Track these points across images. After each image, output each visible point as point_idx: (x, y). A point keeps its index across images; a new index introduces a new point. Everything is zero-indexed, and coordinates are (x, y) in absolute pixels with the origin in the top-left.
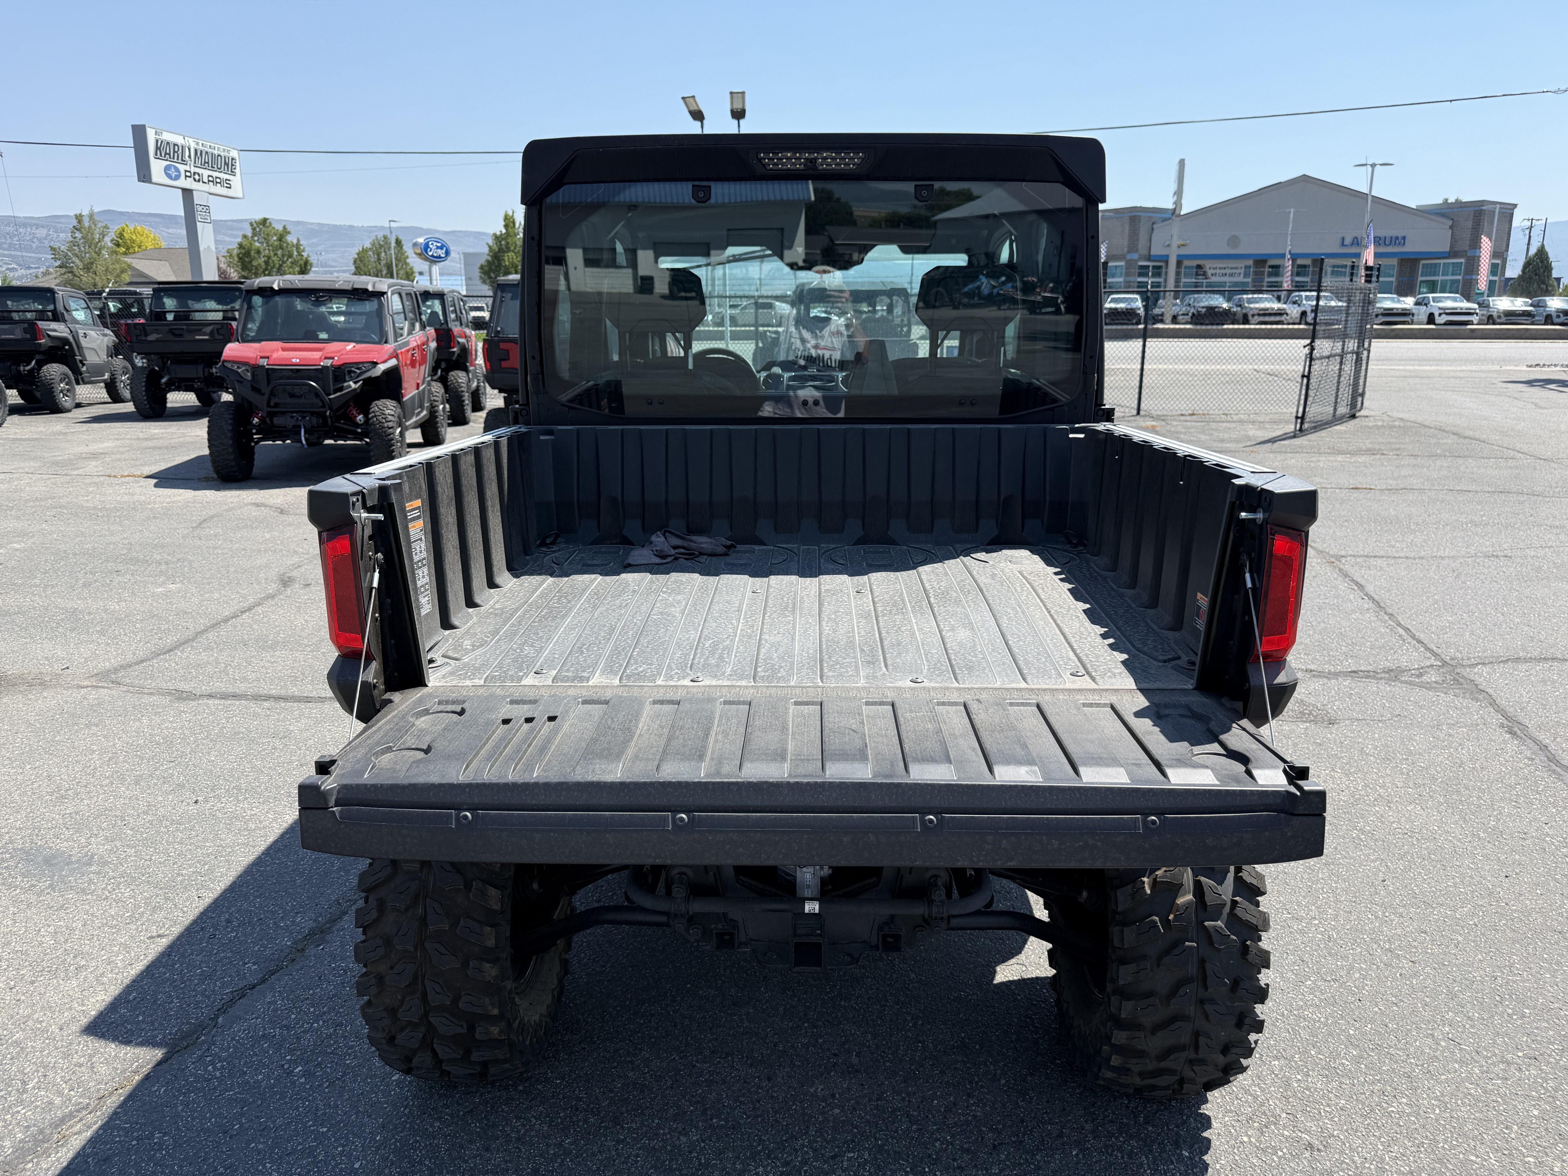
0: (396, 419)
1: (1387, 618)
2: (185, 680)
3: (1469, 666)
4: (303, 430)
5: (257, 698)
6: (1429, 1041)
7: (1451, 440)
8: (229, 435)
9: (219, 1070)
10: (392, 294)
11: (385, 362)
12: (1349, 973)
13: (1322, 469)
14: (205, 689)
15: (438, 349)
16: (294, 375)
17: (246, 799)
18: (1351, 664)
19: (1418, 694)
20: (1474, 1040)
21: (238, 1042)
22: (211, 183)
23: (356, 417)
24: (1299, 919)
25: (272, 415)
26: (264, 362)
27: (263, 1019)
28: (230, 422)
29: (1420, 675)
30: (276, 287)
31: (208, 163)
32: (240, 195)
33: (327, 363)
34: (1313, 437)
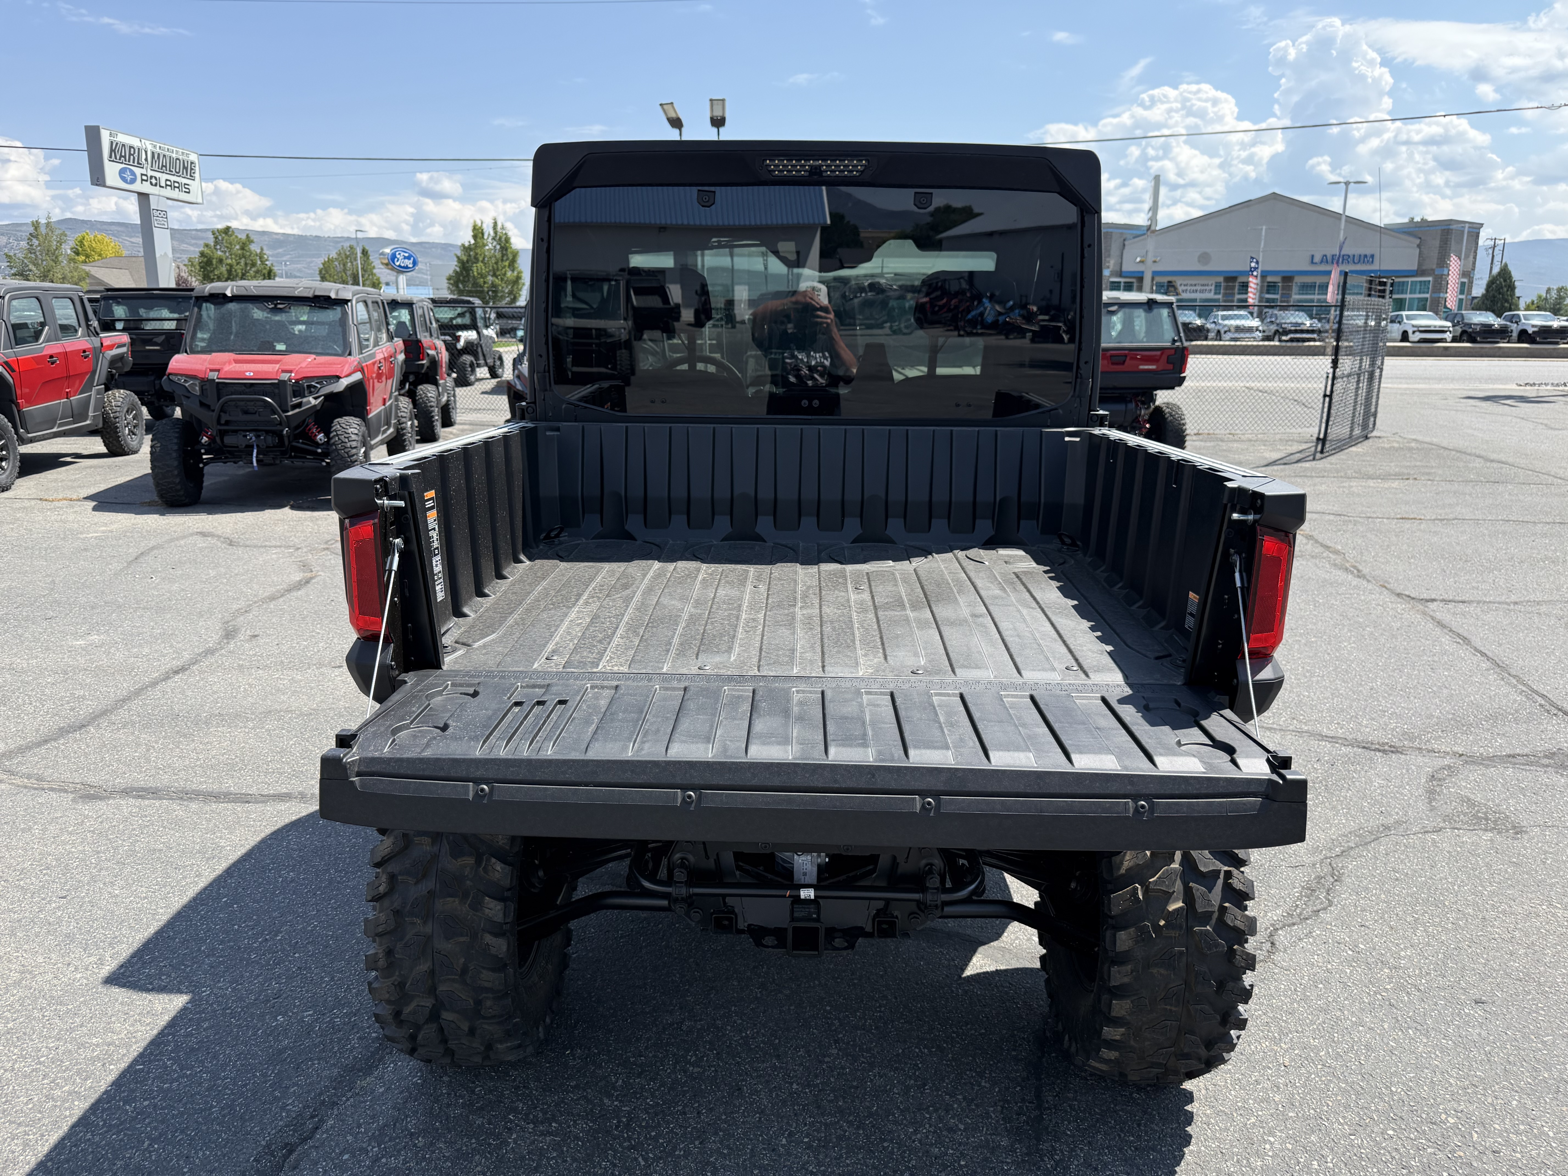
0: (360, 438)
2: (96, 768)
4: (255, 451)
5: (183, 796)
8: (174, 455)
10: (357, 302)
11: (347, 376)
13: (1358, 495)
14: (119, 782)
15: (406, 361)
16: (247, 390)
18: (1500, 746)
22: (169, 188)
23: (316, 436)
25: (222, 434)
26: (213, 375)
28: (175, 441)
30: (229, 293)
31: (166, 167)
32: (200, 200)
33: (285, 377)
34: (1333, 459)
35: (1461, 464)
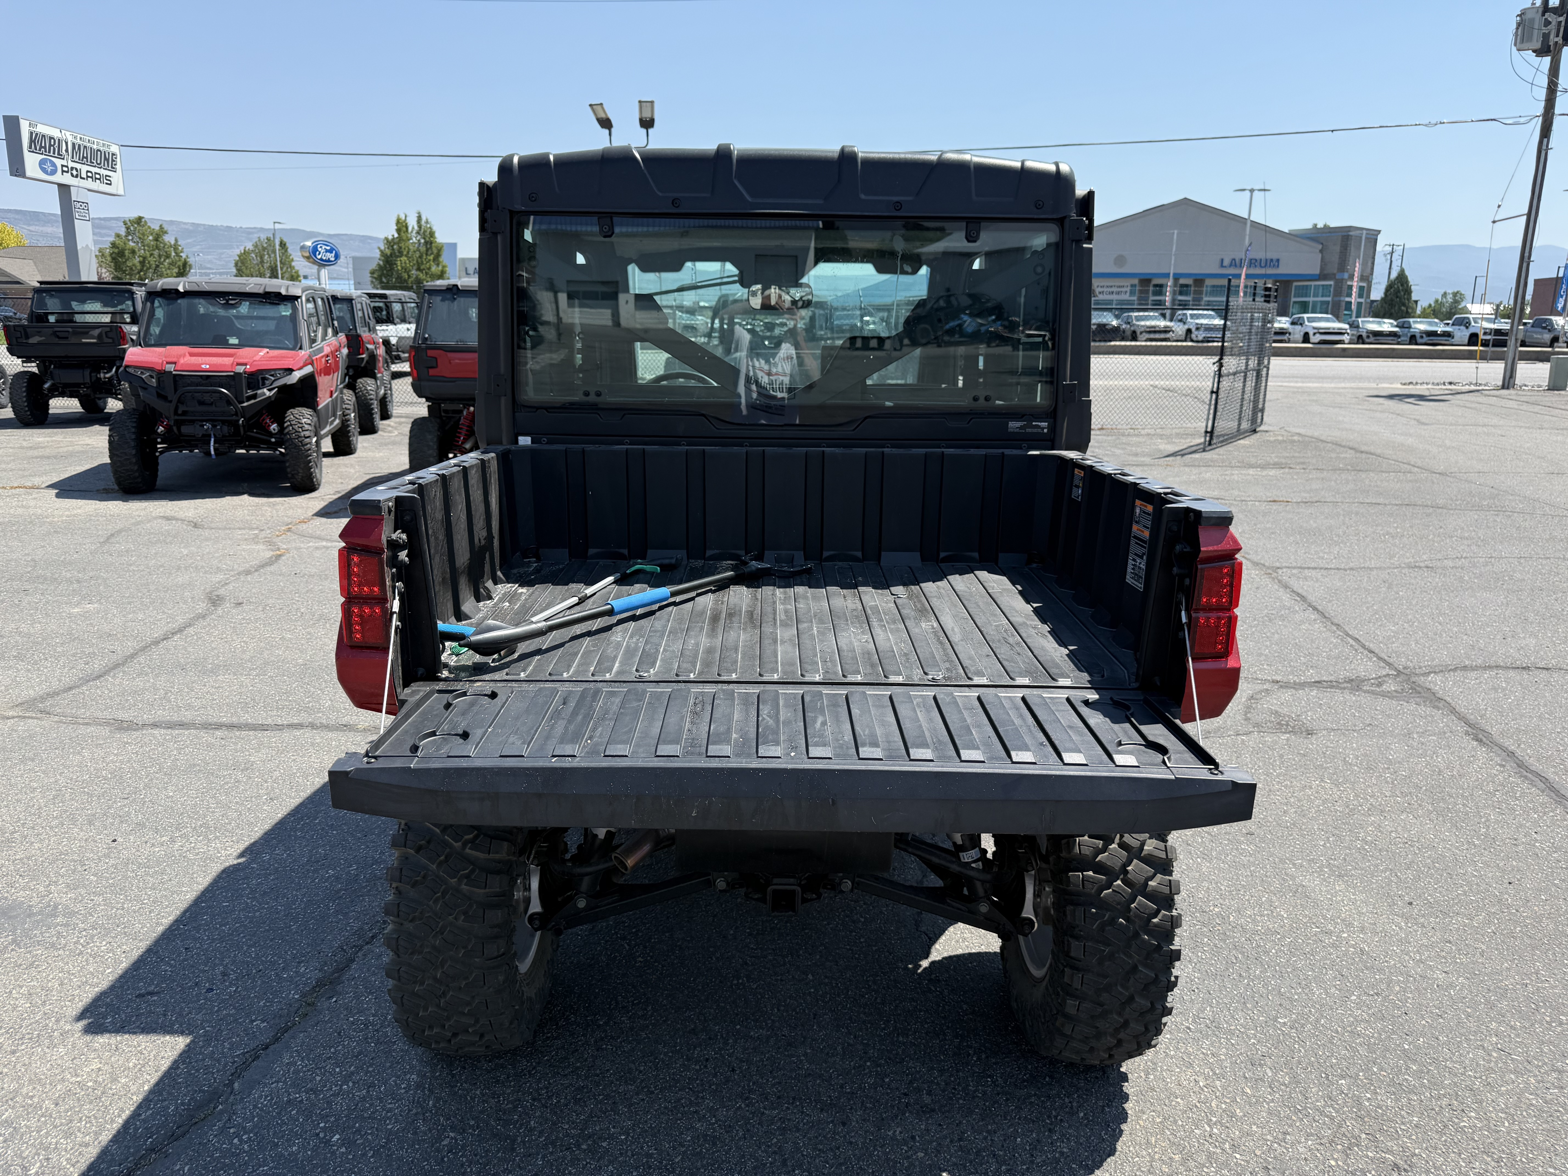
0: (312, 428)
1: (1335, 628)
2: (123, 708)
3: (1423, 675)
4: (213, 440)
5: (207, 726)
6: (1481, 1052)
7: (1349, 454)
8: (133, 444)
9: (246, 1142)
10: (306, 298)
11: (299, 369)
12: (1389, 986)
13: (1237, 482)
14: (146, 717)
15: (349, 355)
16: (204, 382)
18: (1311, 675)
19: (1383, 704)
20: (1522, 1049)
21: (261, 1109)
22: (90, 179)
23: (270, 426)
24: (1329, 933)
25: (179, 423)
26: (170, 368)
27: (285, 1082)
28: (133, 430)
29: (1380, 685)
30: (181, 289)
31: (87, 158)
32: (121, 192)
33: (240, 369)
34: (1221, 451)
35: (1333, 455)
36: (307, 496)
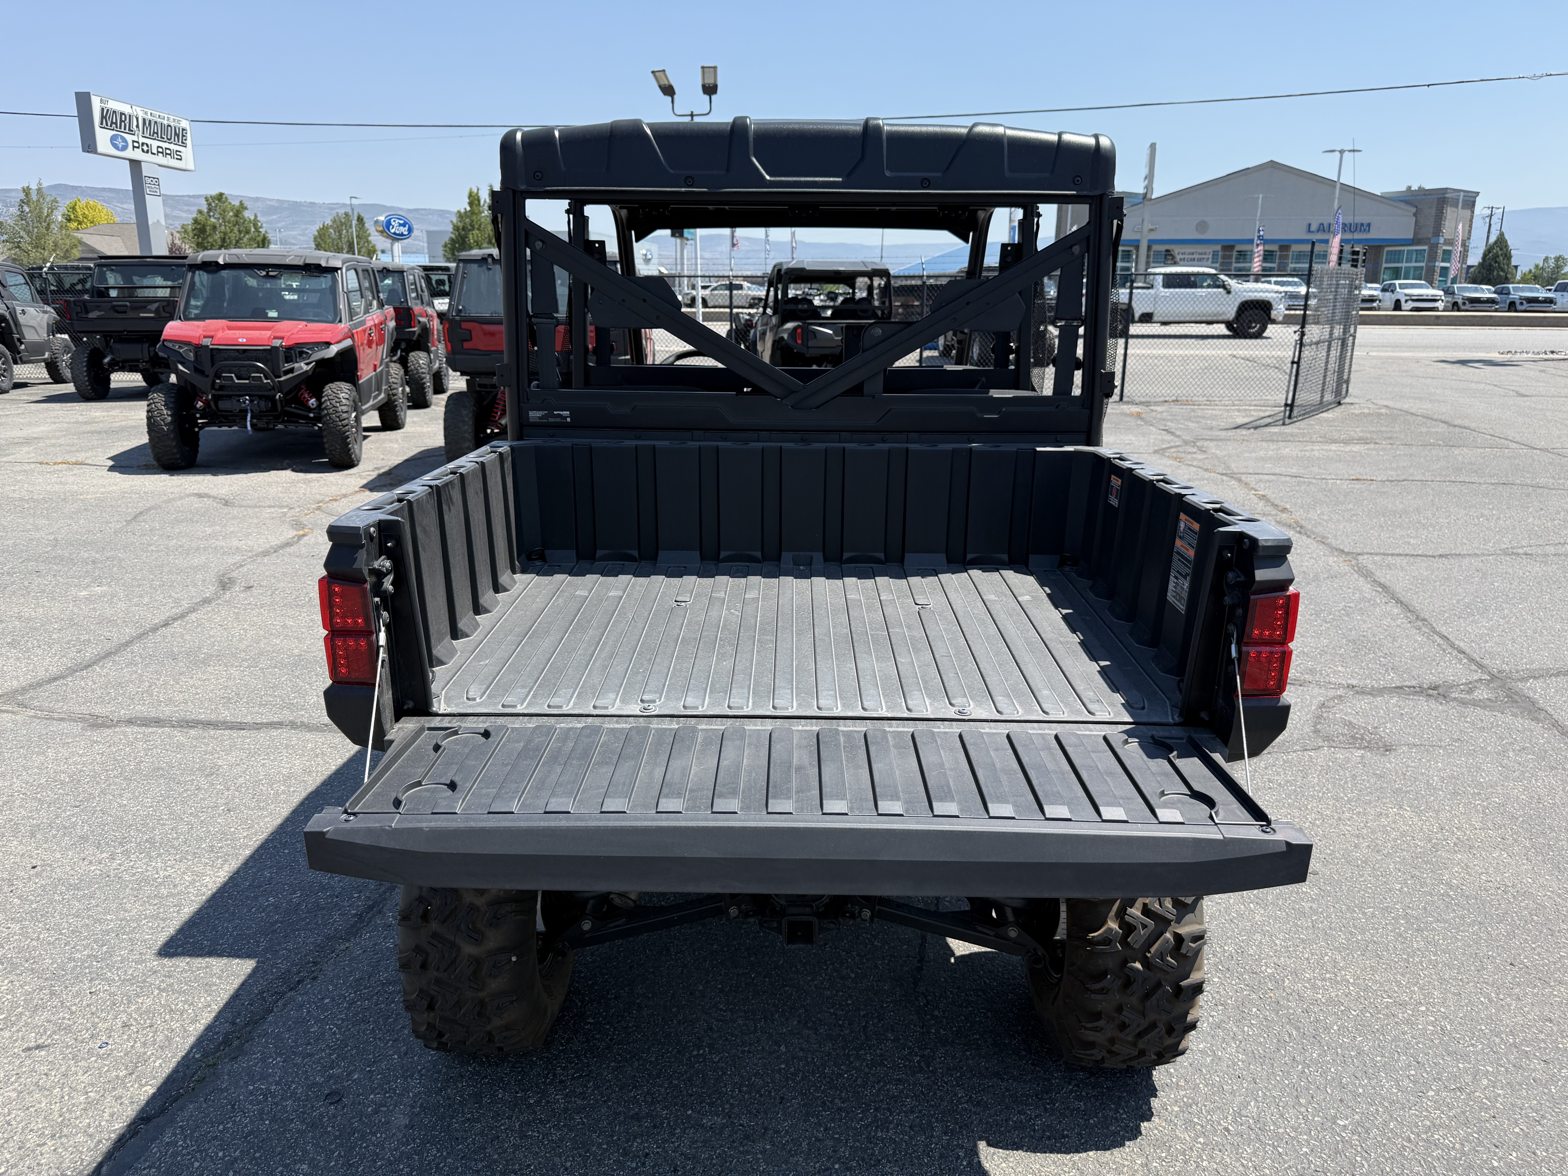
0: (351, 403)
1: (1420, 623)
2: (102, 702)
3: (1519, 680)
4: (249, 416)
5: (183, 724)
7: (1442, 428)
8: (170, 419)
10: (347, 270)
11: (337, 343)
13: (1318, 459)
14: (123, 713)
15: (397, 328)
16: (240, 356)
17: (160, 855)
18: (1392, 679)
19: (1474, 714)
22: (160, 155)
23: (308, 401)
24: (1403, 1005)
25: (216, 398)
26: (207, 342)
28: (170, 406)
29: (1470, 691)
30: (221, 262)
31: (157, 133)
32: (192, 167)
33: (277, 343)
34: (1301, 424)
35: (1424, 430)
36: (346, 472)
